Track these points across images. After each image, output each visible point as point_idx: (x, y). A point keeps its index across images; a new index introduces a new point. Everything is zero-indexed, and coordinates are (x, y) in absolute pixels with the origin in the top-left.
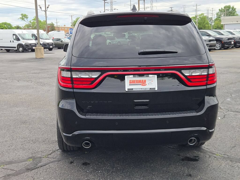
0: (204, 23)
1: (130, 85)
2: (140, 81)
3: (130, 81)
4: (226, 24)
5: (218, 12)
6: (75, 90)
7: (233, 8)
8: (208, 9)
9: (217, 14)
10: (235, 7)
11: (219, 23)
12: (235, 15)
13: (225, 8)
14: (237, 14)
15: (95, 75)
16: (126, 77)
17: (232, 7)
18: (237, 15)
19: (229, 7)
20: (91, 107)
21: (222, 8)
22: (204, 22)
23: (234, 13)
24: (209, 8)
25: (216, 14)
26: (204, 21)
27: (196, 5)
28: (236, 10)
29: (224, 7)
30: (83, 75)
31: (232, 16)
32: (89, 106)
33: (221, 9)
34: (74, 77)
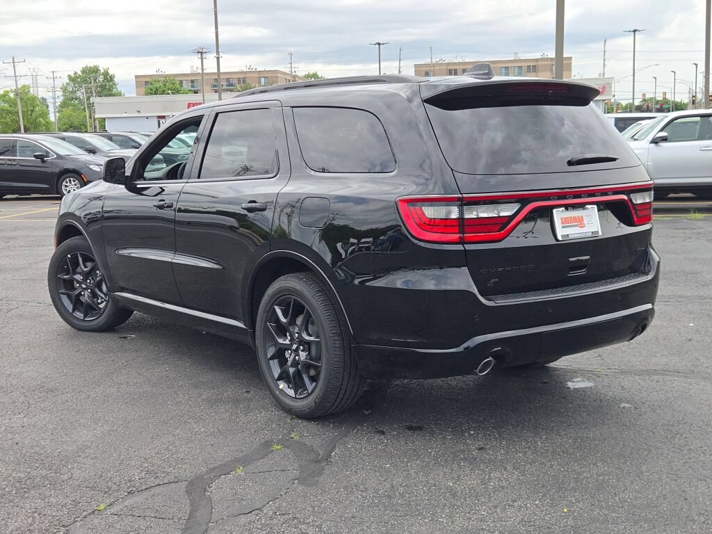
0: (34, 115)
1: (563, 227)
2: (575, 219)
3: (562, 219)
4: (110, 118)
5: (68, 84)
6: (469, 247)
7: (106, 74)
8: (34, 74)
9: (64, 89)
10: (111, 72)
11: (74, 114)
12: (114, 95)
13: (84, 71)
14: (119, 90)
15: (506, 211)
16: (554, 211)
17: (102, 71)
18: (120, 94)
19: (95, 70)
20: (497, 280)
21: (76, 73)
22: (32, 111)
23: (110, 90)
24: (36, 70)
25: (61, 88)
26: (32, 108)
27: (13, 59)
28: (116, 80)
29: (81, 69)
30: (483, 212)
31: (106, 96)
32: (493, 281)
33: (73, 76)
34: (466, 217)
